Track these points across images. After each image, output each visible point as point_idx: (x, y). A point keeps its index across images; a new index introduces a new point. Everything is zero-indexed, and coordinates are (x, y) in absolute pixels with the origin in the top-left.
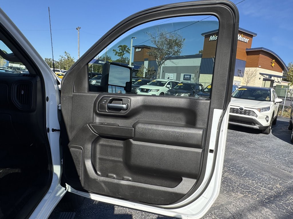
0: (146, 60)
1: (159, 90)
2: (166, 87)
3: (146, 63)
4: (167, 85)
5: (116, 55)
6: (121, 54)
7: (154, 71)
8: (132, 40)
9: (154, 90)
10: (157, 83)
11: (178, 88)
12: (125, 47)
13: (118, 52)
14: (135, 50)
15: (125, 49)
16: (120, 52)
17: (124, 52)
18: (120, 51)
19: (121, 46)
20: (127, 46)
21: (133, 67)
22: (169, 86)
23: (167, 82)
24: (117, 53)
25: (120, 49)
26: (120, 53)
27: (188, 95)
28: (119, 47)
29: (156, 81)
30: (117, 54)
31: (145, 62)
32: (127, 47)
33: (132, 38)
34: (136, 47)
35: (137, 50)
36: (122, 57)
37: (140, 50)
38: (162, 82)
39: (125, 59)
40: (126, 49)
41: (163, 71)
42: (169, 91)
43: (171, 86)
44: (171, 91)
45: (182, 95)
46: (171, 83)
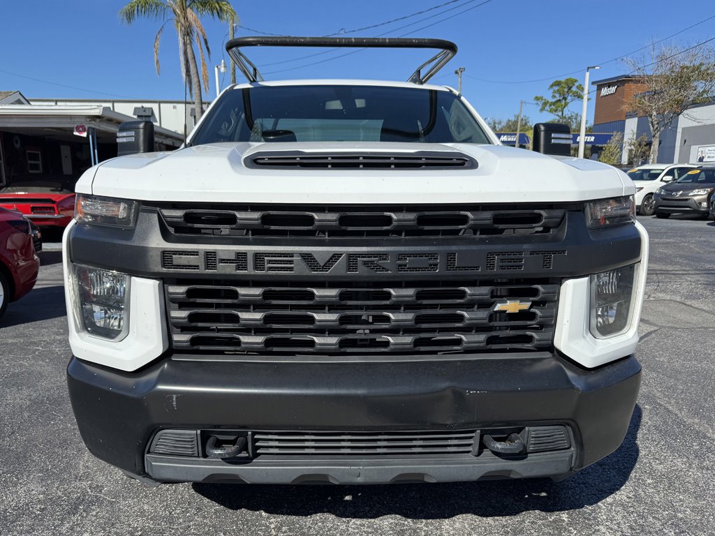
0: (630, 116)
1: (643, 188)
2: (662, 180)
3: (631, 125)
4: (666, 174)
5: (544, 112)
6: (558, 105)
7: (645, 145)
8: (588, 74)
10: (641, 173)
12: (570, 84)
13: (548, 102)
14: (598, 94)
15: (570, 88)
16: (554, 100)
17: (565, 99)
18: (554, 97)
19: (558, 83)
20: (576, 81)
21: (592, 139)
22: (669, 178)
23: (663, 170)
24: (545, 104)
25: (554, 92)
26: (554, 104)
27: (706, 192)
28: (552, 86)
29: (639, 170)
30: (547, 108)
31: (628, 121)
32: (577, 84)
33: (588, 68)
34: (600, 85)
35: (605, 91)
36: (560, 114)
37: (613, 89)
38: (652, 172)
39: (569, 118)
40: (574, 89)
41: (685, 141)
42: (662, 188)
43: (674, 177)
44: (669, 188)
45: (691, 194)
46: (676, 171)
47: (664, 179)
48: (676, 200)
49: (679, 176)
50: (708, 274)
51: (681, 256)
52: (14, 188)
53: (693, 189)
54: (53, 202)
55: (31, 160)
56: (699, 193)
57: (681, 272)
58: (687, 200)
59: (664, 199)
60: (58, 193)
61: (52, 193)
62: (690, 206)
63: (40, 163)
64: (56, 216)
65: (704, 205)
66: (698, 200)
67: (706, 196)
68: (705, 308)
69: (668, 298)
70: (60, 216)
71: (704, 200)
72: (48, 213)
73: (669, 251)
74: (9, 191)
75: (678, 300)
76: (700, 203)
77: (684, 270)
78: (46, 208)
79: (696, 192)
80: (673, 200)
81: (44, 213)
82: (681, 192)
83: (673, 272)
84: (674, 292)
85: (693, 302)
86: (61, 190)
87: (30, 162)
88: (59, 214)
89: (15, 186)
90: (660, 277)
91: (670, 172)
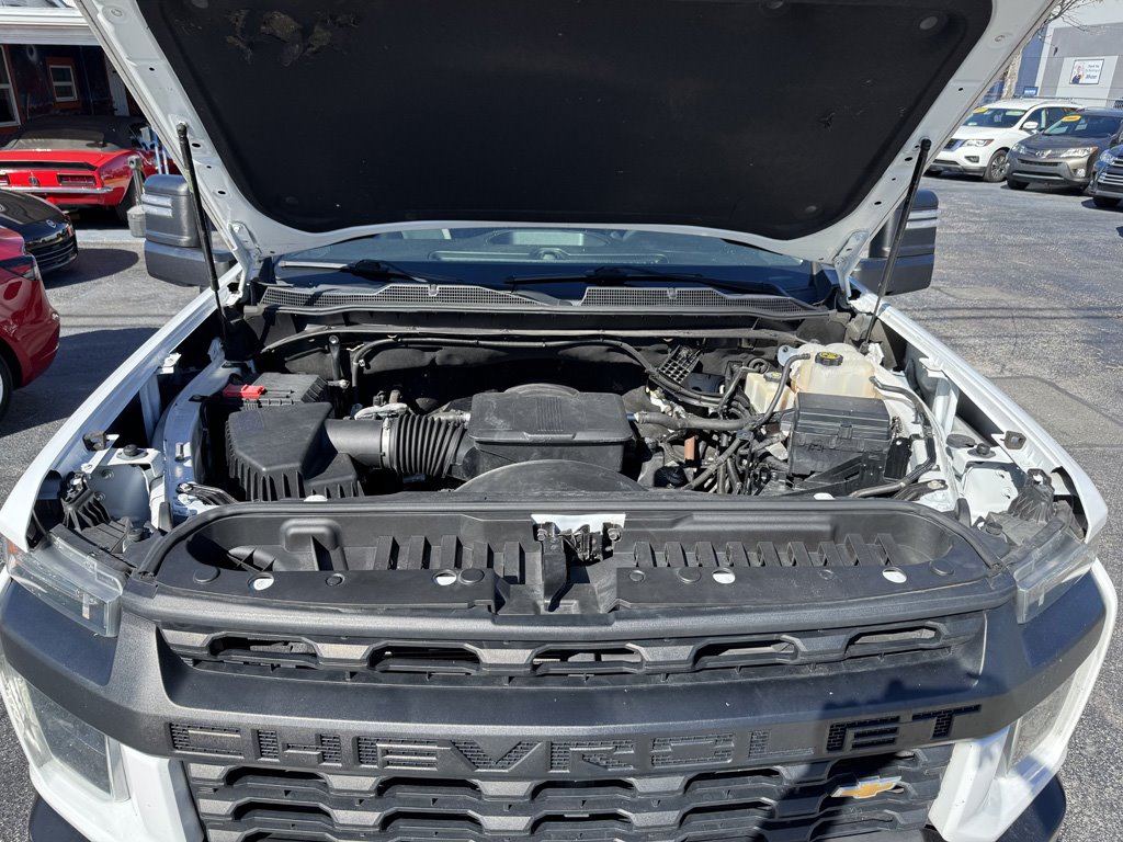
1: (992, 140)
2: (1021, 128)
4: (1028, 120)
9: (975, 142)
10: (993, 115)
11: (1064, 129)
22: (1032, 125)
23: (1026, 112)
27: (1086, 153)
29: (990, 110)
38: (1008, 114)
41: (1056, 49)
42: (1022, 143)
43: (1040, 123)
44: (1032, 143)
45: (1064, 155)
46: (1043, 113)
47: (1025, 126)
48: (1040, 164)
49: (1048, 125)
50: (1088, 317)
51: (1048, 276)
52: (30, 141)
53: (1067, 147)
54: (92, 168)
55: (57, 80)
56: (1076, 154)
57: (1048, 314)
58: (1056, 164)
59: (1023, 161)
60: (98, 150)
61: (90, 150)
62: (1061, 173)
63: (72, 83)
64: (98, 190)
65: (1082, 172)
66: (1073, 165)
67: (1085, 160)
68: (1086, 397)
69: (1031, 371)
70: (105, 191)
71: (1081, 166)
72: (86, 186)
73: (1028, 263)
74: (21, 146)
75: (1046, 377)
76: (1075, 170)
77: (1053, 309)
78: (82, 178)
79: (1071, 152)
80: (1035, 163)
81: (80, 186)
82: (1049, 152)
83: (1038, 313)
84: (1040, 359)
85: (1069, 382)
86: (104, 146)
87: (56, 84)
88: (103, 186)
89: (30, 138)
90: (1020, 324)
91: (1035, 116)
